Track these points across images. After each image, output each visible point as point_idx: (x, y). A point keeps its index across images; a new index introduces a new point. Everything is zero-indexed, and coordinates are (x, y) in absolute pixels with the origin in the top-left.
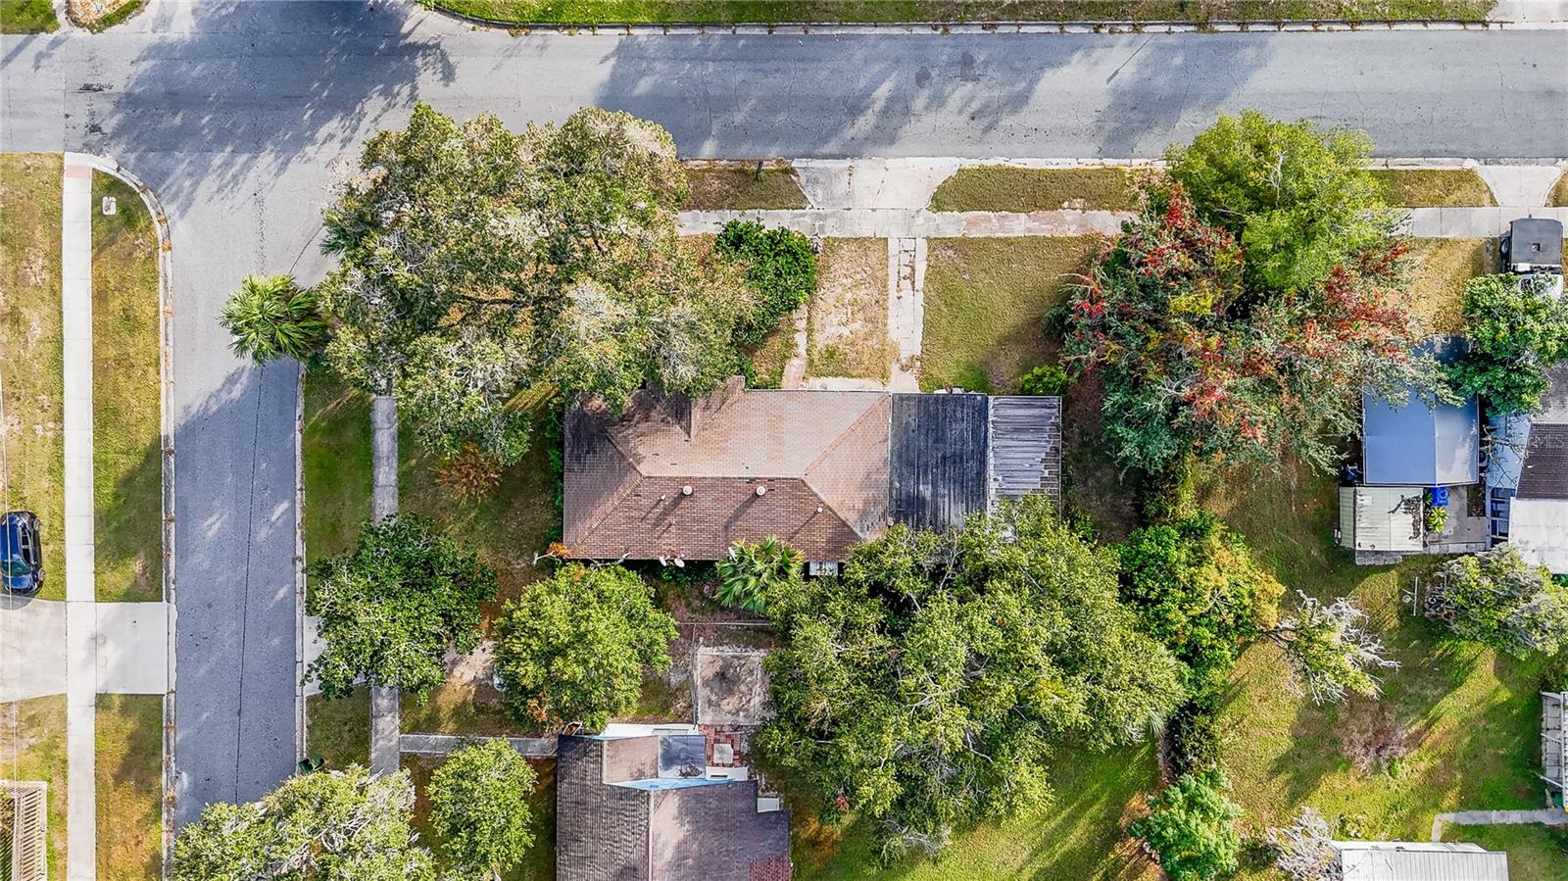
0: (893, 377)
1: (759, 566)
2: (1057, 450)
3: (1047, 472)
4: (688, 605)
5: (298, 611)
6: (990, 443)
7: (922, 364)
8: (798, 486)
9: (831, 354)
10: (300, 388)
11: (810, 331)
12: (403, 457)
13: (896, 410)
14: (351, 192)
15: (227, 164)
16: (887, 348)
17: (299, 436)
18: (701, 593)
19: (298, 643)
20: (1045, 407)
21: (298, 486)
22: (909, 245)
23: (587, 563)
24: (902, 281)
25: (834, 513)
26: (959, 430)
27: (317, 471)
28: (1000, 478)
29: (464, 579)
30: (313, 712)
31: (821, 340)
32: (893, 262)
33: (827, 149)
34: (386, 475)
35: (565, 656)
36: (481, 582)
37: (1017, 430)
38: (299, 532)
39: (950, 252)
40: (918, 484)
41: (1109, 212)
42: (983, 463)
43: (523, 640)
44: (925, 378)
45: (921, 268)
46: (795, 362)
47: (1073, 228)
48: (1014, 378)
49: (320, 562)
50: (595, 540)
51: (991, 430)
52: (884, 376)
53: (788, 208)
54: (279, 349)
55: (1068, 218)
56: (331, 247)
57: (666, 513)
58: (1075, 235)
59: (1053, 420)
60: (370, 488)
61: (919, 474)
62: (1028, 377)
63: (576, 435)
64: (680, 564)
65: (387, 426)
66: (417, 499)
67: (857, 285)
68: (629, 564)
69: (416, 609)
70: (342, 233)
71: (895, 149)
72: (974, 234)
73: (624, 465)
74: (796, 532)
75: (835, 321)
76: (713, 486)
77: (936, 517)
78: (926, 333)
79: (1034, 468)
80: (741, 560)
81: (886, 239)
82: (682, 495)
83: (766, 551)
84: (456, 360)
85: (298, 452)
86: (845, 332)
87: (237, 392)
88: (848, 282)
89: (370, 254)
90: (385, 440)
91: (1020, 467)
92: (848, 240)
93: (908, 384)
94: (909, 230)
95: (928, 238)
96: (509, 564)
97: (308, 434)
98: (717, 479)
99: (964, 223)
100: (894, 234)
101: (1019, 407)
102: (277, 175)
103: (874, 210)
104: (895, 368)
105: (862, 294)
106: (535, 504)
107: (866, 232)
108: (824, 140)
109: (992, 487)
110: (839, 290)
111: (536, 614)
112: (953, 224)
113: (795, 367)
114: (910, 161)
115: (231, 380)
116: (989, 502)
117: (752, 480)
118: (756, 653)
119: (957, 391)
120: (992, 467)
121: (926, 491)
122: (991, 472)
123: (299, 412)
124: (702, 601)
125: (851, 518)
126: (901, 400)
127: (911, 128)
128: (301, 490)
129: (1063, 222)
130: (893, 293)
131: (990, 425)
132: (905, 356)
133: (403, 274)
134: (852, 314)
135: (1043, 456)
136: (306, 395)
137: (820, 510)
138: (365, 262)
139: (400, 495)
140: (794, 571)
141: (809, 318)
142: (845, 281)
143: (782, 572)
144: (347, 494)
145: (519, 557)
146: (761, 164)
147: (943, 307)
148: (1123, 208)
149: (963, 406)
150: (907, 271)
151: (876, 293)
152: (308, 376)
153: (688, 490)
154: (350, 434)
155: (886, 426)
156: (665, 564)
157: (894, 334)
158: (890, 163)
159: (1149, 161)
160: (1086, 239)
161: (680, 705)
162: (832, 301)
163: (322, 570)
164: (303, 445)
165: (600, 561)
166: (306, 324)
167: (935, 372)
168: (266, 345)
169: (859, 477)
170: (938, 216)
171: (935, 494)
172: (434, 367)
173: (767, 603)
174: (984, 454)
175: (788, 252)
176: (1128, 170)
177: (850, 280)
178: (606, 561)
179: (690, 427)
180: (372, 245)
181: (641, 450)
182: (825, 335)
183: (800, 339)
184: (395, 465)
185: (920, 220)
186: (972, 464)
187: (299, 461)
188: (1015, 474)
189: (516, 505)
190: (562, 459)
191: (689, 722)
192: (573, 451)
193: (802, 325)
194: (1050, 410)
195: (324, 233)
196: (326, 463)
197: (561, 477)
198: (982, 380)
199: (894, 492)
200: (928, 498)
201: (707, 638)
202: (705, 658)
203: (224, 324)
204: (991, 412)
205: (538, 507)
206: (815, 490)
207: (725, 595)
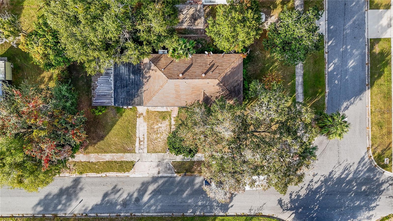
0: (145, 111)
1: (181, 52)
2: (93, 90)
3: (96, 83)
4: (206, 41)
5: (327, 37)
6: (113, 91)
7: (136, 116)
8: (170, 77)
9: (164, 118)
10: (326, 105)
11: (170, 125)
12: (294, 85)
13: (142, 101)
14: (307, 166)
16: (147, 120)
17: (327, 91)
18: (202, 45)
19: (327, 27)
20: (97, 103)
21: (327, 75)
22: (141, 151)
23: (235, 52)
24: (143, 140)
25: (159, 69)
26: (122, 95)
27: (321, 80)
28: (110, 81)
29: (274, 47)
30: (322, 5)
31: (167, 122)
32: (146, 146)
33: (166, 179)
34: (299, 79)
35: (238, 20)
36: (268, 46)
37: (105, 95)
38: (327, 61)
39: (128, 149)
40: (134, 79)
41: (81, 161)
42: (115, 85)
44: (135, 111)
45: (137, 144)
46: (175, 116)
47: (92, 156)
48: (109, 112)
49: (319, 50)
50: (233, 60)
51: (113, 95)
52: (148, 112)
53: (177, 161)
54: (332, 117)
55: (94, 159)
56: (315, 148)
57: (210, 68)
58: (91, 154)
59: (94, 99)
60: (304, 75)
61: (134, 82)
62: (104, 112)
63: (239, 93)
64: (206, 52)
65: (299, 94)
66: (289, 72)
67: (156, 139)
68: (222, 52)
69: (287, 35)
70: (311, 153)
72: (121, 154)
73: (224, 82)
74: (171, 63)
75: (163, 128)
76: (196, 76)
77: (129, 69)
78: (135, 125)
79: (100, 84)
80: (187, 54)
81: (148, 152)
82: (205, 74)
83: (179, 57)
84: (271, 113)
85: (327, 86)
86: (160, 125)
87: (345, 104)
88: (159, 140)
89: (301, 146)
90: (300, 90)
91: (104, 84)
92: (159, 152)
93: (141, 109)
94: (141, 155)
95: (135, 153)
96: (261, 53)
97: (323, 91)
98: (194, 79)
99: (124, 158)
100: (145, 154)
101: (104, 103)
102: (333, 171)
103: (152, 161)
104: (145, 114)
105: (155, 136)
106: (253, 71)
107: (153, 154)
108: (166, 182)
109: (112, 78)
110: (162, 137)
111: (248, 33)
112: (128, 157)
113: (175, 114)
114: (141, 176)
115: (347, 108)
116: (113, 73)
117: (184, 78)
118: (185, 27)
119: (125, 107)
120: (112, 84)
121: (132, 76)
122: (112, 82)
123: (327, 98)
124: (202, 43)
125: (153, 67)
126: (141, 104)
128: (326, 74)
129: (95, 158)
130: (146, 136)
131: (113, 97)
132: (142, 118)
133: (289, 140)
134: (158, 130)
135: (97, 88)
136: (324, 103)
137: (163, 70)
138: (302, 144)
139: (295, 73)
140: (171, 50)
141: (171, 129)
142: (160, 140)
143: (174, 50)
144: (311, 73)
145: (258, 55)
146: (185, 175)
147: (131, 132)
148: (78, 162)
149: (121, 102)
150: (142, 143)
151: (151, 136)
152: (324, 109)
153: (203, 75)
154: (310, 92)
155: (145, 96)
156: (211, 52)
157: (145, 124)
158: (147, 175)
159: (70, 176)
160: (88, 153)
161: (208, 10)
162: (164, 134)
163: (318, 48)
164: (325, 88)
165: (231, 53)
166: (323, 124)
167: (132, 113)
168: (335, 118)
169: (151, 80)
170: (132, 159)
171: (129, 75)
173: (178, 40)
174: (115, 88)
175: (175, 149)
176: (76, 173)
177: (158, 140)
178: (230, 53)
179: (204, 95)
180: (300, 149)
181: (218, 87)
182: (166, 124)
183: (173, 122)
184: (296, 82)
185: (138, 158)
186: (118, 85)
187: (327, 83)
188: (105, 82)
189: (259, 71)
190: (244, 85)
191: (205, 5)
192: (240, 87)
193: (173, 127)
194: (96, 101)
195: (317, 153)
196: (318, 82)
197: (244, 79)
198: (118, 111)
199: (142, 76)
200: (131, 74)
201: (200, 31)
202: (200, 25)
203: (349, 124)
204: (113, 101)
205: (252, 70)
206: (164, 76)
207: (193, 43)
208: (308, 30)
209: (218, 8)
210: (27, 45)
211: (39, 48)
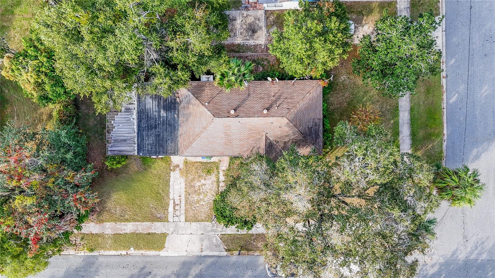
0: (182, 162)
1: (233, 78)
2: (108, 132)
3: (112, 123)
4: (269, 62)
5: (445, 52)
6: (136, 134)
7: (170, 168)
8: (217, 114)
9: (209, 172)
10: (444, 154)
11: (218, 181)
12: (397, 124)
13: (177, 148)
15: (480, 254)
16: (185, 175)
17: (445, 132)
18: (263, 67)
19: (444, 40)
20: (113, 151)
21: (445, 110)
22: (176, 219)
23: (311, 78)
24: (179, 203)
25: (201, 103)
26: (150, 140)
27: (436, 117)
28: (132, 120)
29: (367, 69)
30: (437, 9)
31: (213, 178)
32: (183, 212)
33: (212, 260)
34: (404, 116)
35: (316, 32)
36: (360, 68)
37: (125, 140)
38: (445, 89)
39: (158, 216)
40: (166, 117)
41: (93, 233)
42: (139, 126)
43: (337, 39)
44: (169, 162)
45: (171, 209)
46: (224, 168)
47: (107, 226)
48: (131, 163)
49: (435, 75)
50: (308, 89)
51: (136, 140)
52: (186, 162)
53: (228, 234)
54: (456, 173)
55: (110, 230)
56: (432, 222)
57: (275, 101)
58: (106, 223)
59: (110, 145)
60: (412, 109)
61: (166, 121)
62: (123, 163)
63: (317, 136)
64: (269, 79)
65: (404, 137)
66: (390, 106)
67: (198, 202)
68: (292, 78)
69: (388, 53)
70: (427, 229)
71: (183, 259)
72: (149, 224)
73: (295, 122)
74: (218, 94)
75: (207, 186)
76: (254, 113)
77: (158, 102)
78: (168, 181)
79: (118, 124)
80: (241, 81)
81: (186, 221)
82: (268, 109)
83: (230, 85)
84: (369, 171)
85: (445, 125)
86: (203, 181)
87: (475, 151)
88: (202, 203)
90: (405, 131)
91: (123, 124)
92: (202, 221)
93: (176, 160)
94: (176, 225)
95: (168, 221)
96: (348, 78)
97: (441, 133)
98: (252, 117)
99: (153, 228)
100: (182, 224)
101: (124, 151)
102: (457, 249)
103: (191, 234)
104: (182, 166)
105: (196, 198)
106: (337, 104)
107: (194, 224)
108: (213, 264)
109: (135, 116)
110: (206, 199)
111: (331, 52)
112: (158, 228)
113: (224, 165)
114: (176, 255)
115: (477, 157)
116: (136, 109)
117: (237, 116)
118: (239, 42)
119: (155, 157)
120: (135, 124)
121: (163, 113)
122: (135, 122)
123: (445, 144)
124: (263, 64)
125: (194, 101)
126: (175, 153)
127: (175, 269)
128: (443, 108)
129: (112, 228)
130: (183, 198)
131: (136, 142)
132: (177, 173)
134: (200, 189)
135: (114, 130)
136: (442, 151)
137: (207, 104)
139: (398, 107)
140: (218, 77)
141: (219, 187)
142: (203, 203)
143: (223, 76)
144: (422, 107)
145: (344, 81)
146: (239, 254)
147: (161, 192)
148: (87, 235)
149: (148, 150)
150: (177, 208)
151: (190, 198)
152: (441, 159)
153: (265, 112)
154: (421, 134)
155: (181, 141)
156: (276, 78)
157: (182, 180)
158: (185, 254)
159: (77, 254)
160: (102, 221)
161: (272, 18)
162: (209, 194)
163: (434, 71)
164: (443, 128)
165: (305, 79)
166: (443, 185)
167: (164, 165)
168: (463, 175)
169: (191, 118)
170: (164, 231)
171: (159, 112)
172: (380, 168)
173: (229, 62)
174: (139, 130)
175: (225, 217)
176: (85, 250)
177: (201, 204)
178: (303, 79)
179: (266, 139)
181: (287, 129)
182: (212, 180)
183: (222, 178)
184: (400, 121)
185: (172, 229)
186: (143, 125)
187: (445, 121)
188: (125, 122)
189: (345, 104)
190: (324, 125)
191: (268, 11)
192: (319, 128)
193: (222, 184)
194: (112, 149)
196: (432, 121)
197: (324, 117)
198: (145, 162)
199: (177, 113)
200: (162, 110)
201: (260, 47)
202: (261, 39)
203: (484, 185)
204: (136, 148)
205: (336, 103)
206: (209, 113)
207: (250, 65)
208: (421, 47)
209: (287, 15)
210: (13, 71)
211: (29, 74)
